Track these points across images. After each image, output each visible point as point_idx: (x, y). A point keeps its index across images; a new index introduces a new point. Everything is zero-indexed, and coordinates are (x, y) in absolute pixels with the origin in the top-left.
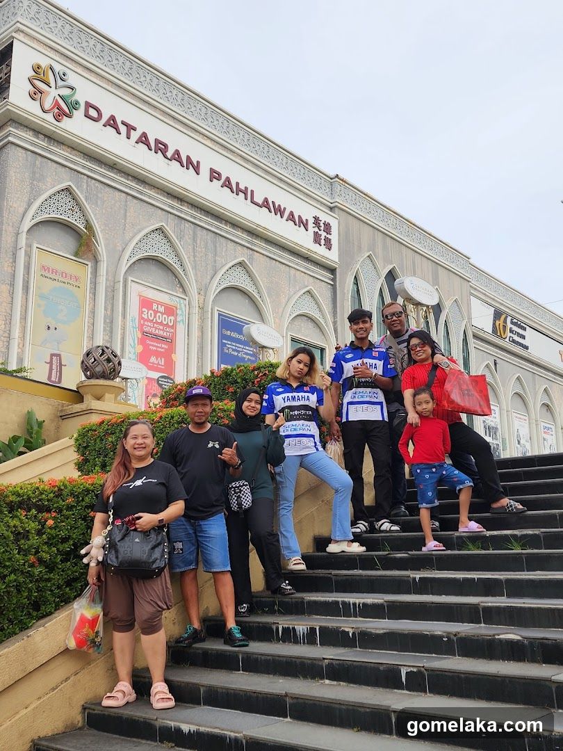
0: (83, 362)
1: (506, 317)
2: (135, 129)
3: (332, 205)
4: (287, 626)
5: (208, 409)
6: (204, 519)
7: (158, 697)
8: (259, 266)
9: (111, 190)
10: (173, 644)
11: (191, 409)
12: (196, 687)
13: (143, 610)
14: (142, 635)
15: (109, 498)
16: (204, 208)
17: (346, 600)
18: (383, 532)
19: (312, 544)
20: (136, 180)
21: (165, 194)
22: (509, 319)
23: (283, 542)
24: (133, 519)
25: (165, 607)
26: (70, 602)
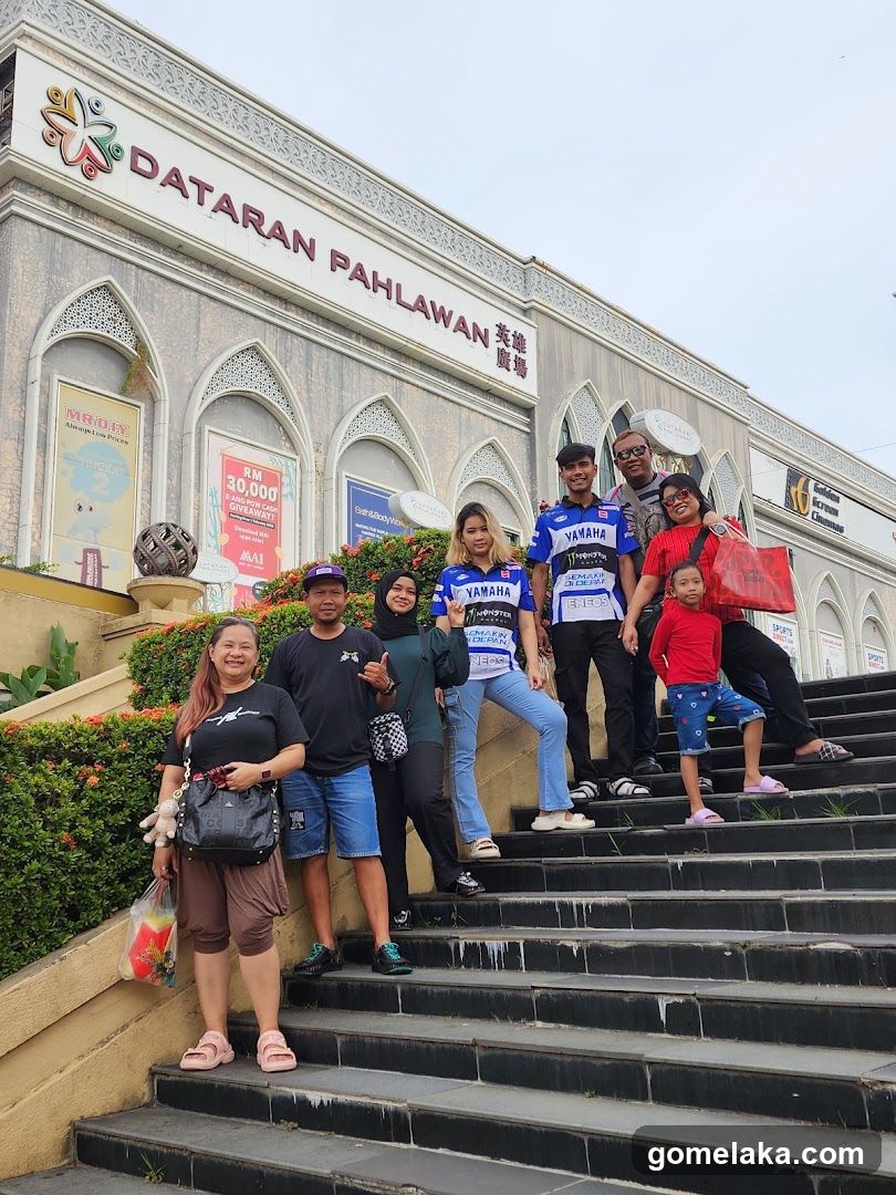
0: (136, 548)
1: (808, 480)
2: (211, 190)
3: (525, 306)
4: (471, 942)
5: (340, 600)
6: (335, 775)
7: (269, 1052)
8: (411, 405)
9: (175, 288)
10: (291, 974)
11: (314, 599)
12: (330, 1037)
13: (243, 916)
14: (241, 957)
15: (184, 741)
16: (323, 313)
17: (566, 899)
18: (621, 797)
19: (508, 820)
20: (214, 271)
21: (262, 293)
22: (812, 483)
23: (461, 814)
24: (222, 772)
25: (277, 911)
26: (127, 906)
